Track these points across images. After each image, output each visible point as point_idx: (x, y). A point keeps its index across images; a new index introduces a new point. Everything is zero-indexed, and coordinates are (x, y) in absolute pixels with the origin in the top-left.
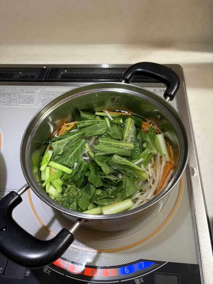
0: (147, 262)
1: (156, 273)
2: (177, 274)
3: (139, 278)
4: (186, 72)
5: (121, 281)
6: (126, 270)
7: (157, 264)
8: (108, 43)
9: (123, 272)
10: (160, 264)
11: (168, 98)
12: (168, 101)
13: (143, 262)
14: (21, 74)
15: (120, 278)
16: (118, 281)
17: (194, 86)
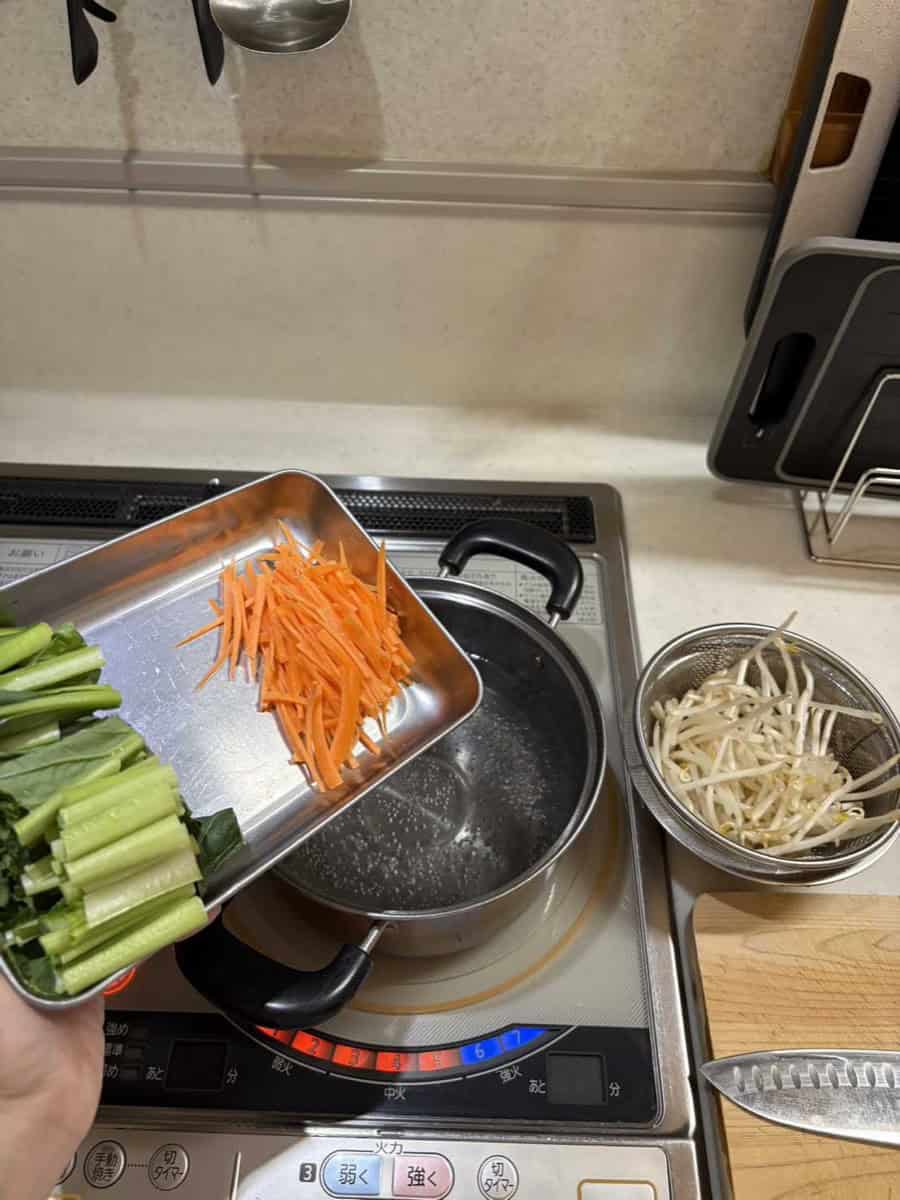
0: (527, 1029)
1: (551, 1055)
2: (598, 1053)
3: (510, 1068)
4: (629, 503)
5: (469, 1077)
6: (477, 1051)
7: (551, 1034)
8: (403, 402)
9: (471, 1056)
10: (559, 1032)
11: (557, 616)
12: (555, 627)
13: (519, 1033)
14: (140, 500)
15: (464, 1071)
16: (460, 1079)
17: (650, 550)
